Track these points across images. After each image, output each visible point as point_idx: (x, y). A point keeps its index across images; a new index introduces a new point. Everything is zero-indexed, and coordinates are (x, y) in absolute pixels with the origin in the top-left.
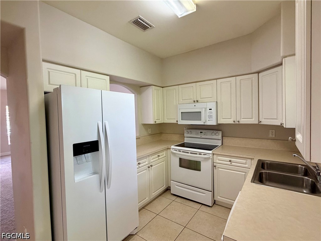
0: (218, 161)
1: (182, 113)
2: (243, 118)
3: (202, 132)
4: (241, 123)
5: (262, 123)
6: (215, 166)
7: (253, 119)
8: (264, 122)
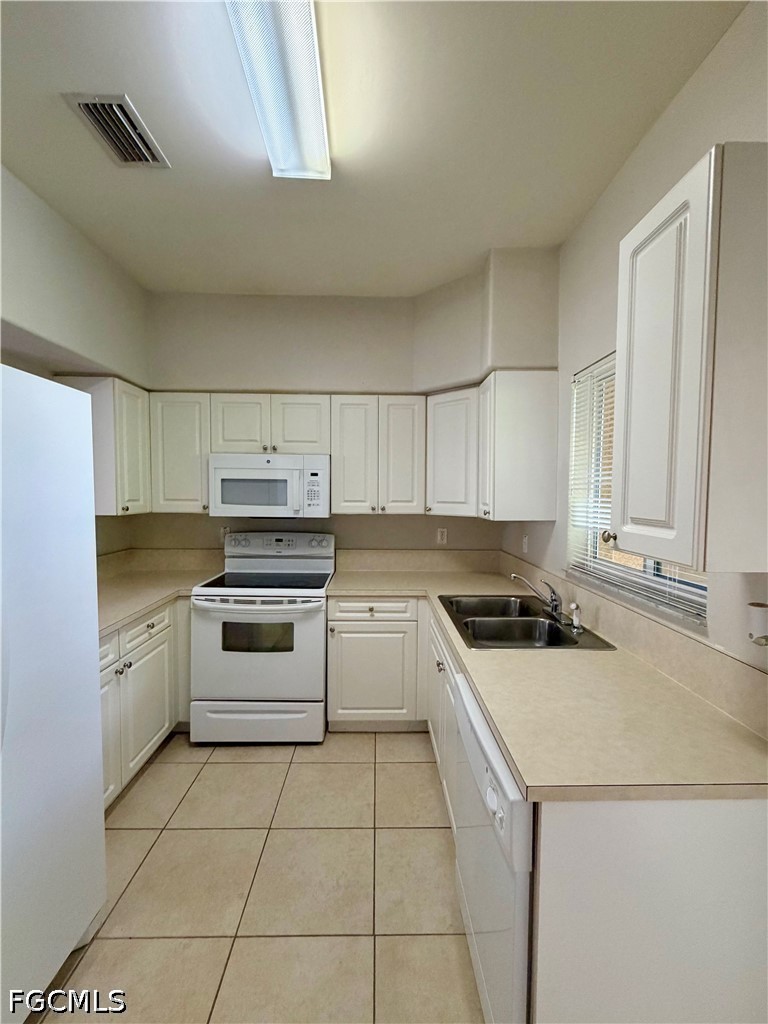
0: (339, 614)
1: (223, 480)
2: (393, 501)
3: (281, 540)
4: (388, 512)
5: (432, 513)
6: (332, 630)
7: (415, 504)
8: (438, 510)
